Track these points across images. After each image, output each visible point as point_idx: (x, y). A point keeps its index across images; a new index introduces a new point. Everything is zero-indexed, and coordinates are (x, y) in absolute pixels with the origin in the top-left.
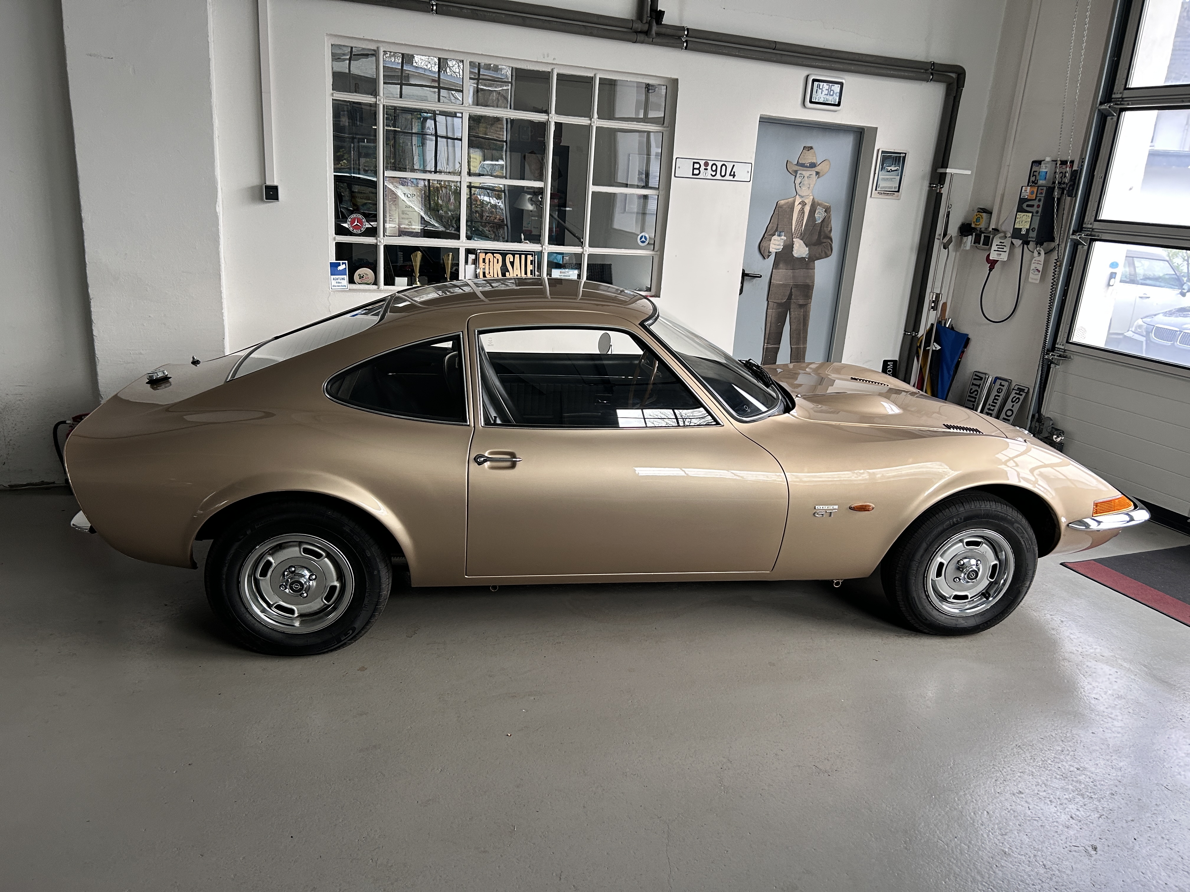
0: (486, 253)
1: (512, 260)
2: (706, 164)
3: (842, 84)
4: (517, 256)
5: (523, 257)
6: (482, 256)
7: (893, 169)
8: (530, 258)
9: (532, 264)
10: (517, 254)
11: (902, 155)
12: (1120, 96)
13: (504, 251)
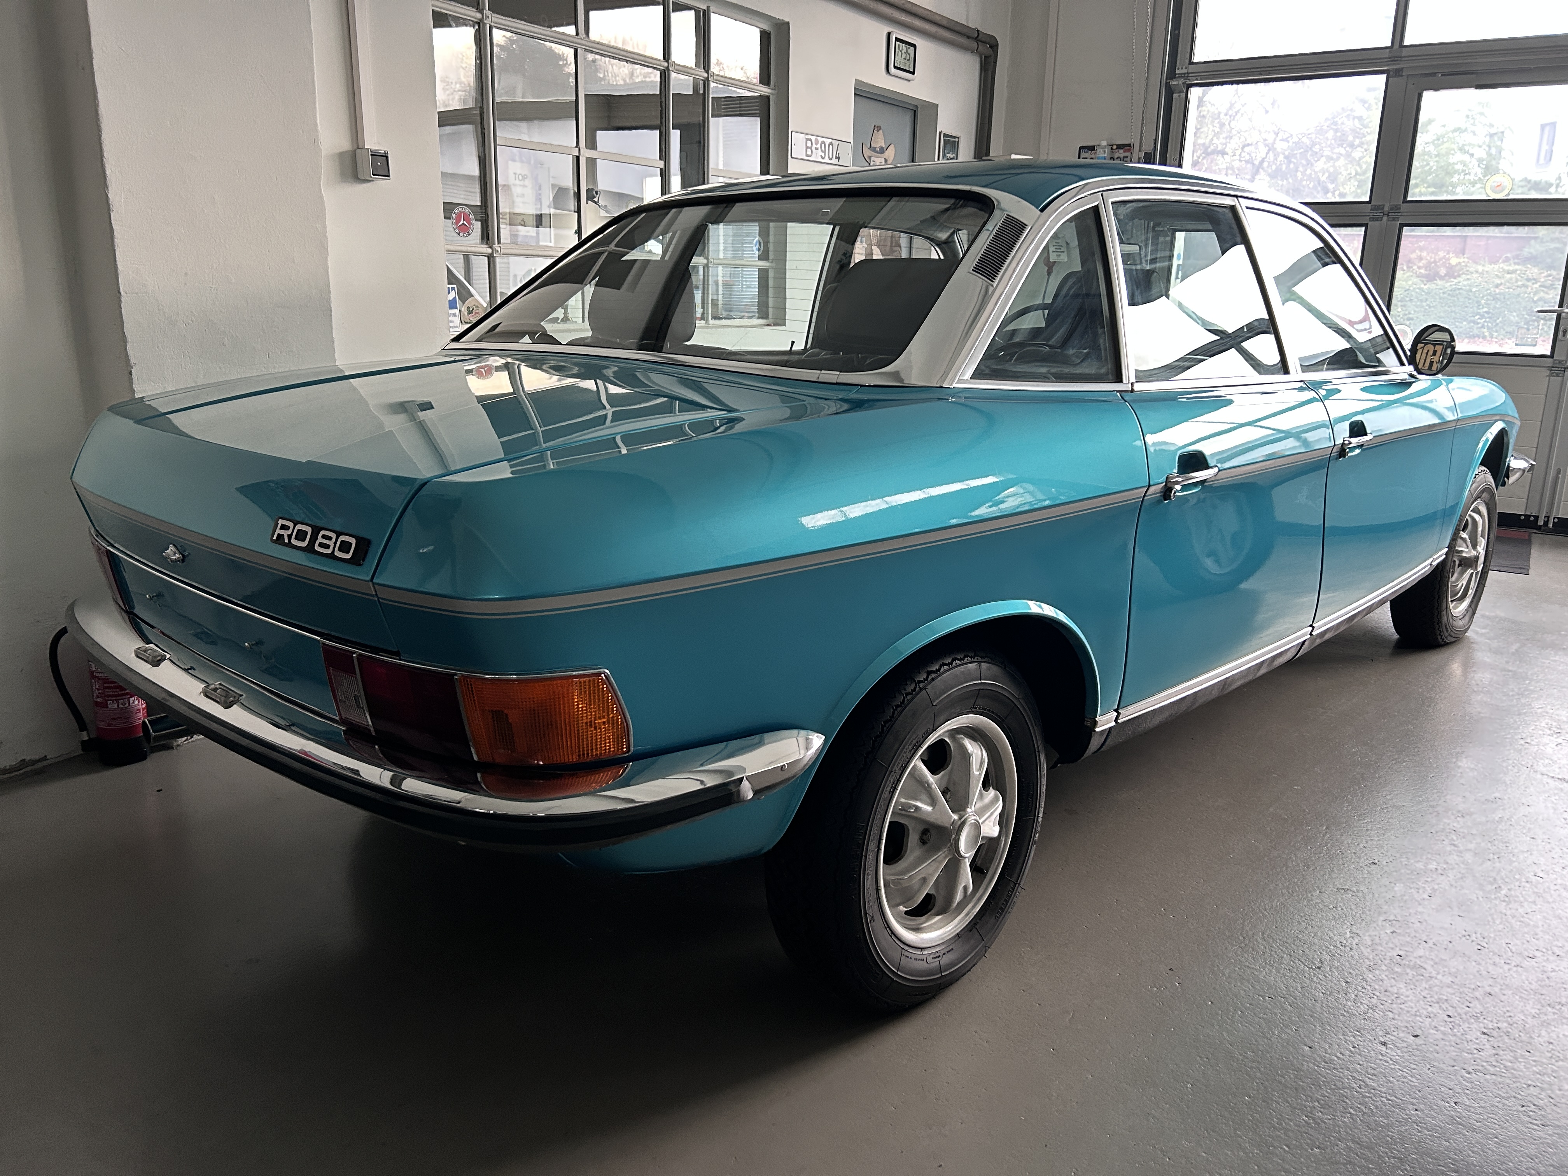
2: (817, 141)
3: (914, 46)
7: (952, 156)
11: (957, 140)
12: (1185, 71)
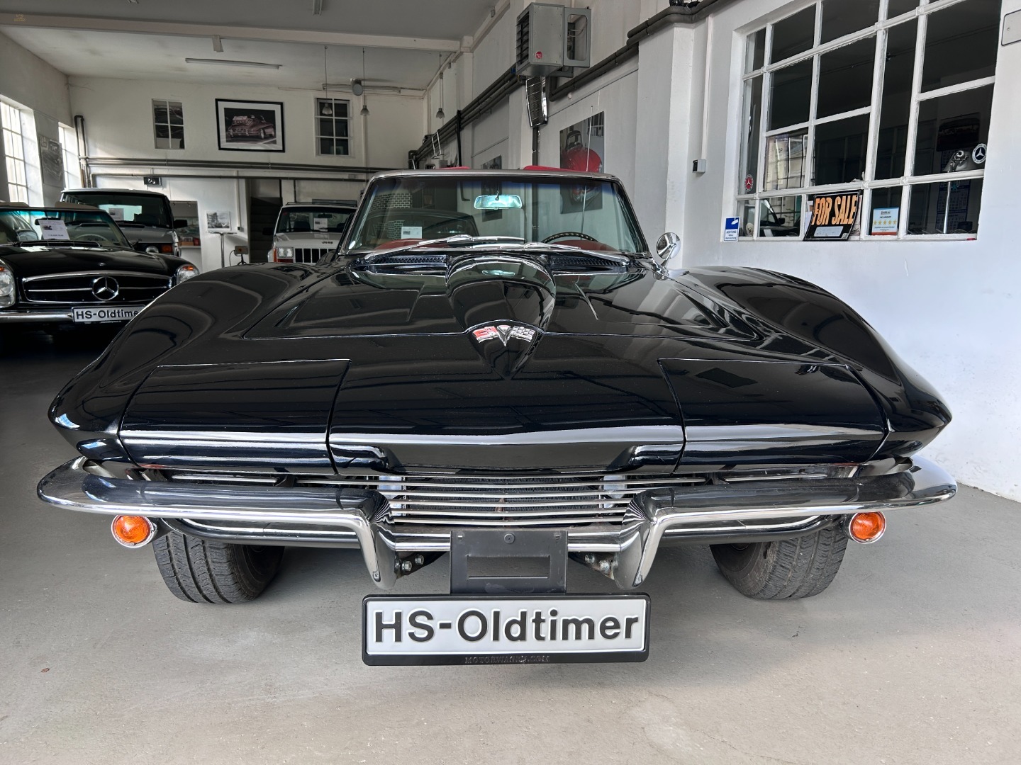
0: (821, 198)
1: (839, 203)
4: (844, 197)
5: (849, 197)
6: (818, 200)
8: (855, 198)
9: (855, 205)
10: (844, 195)
13: (834, 193)
